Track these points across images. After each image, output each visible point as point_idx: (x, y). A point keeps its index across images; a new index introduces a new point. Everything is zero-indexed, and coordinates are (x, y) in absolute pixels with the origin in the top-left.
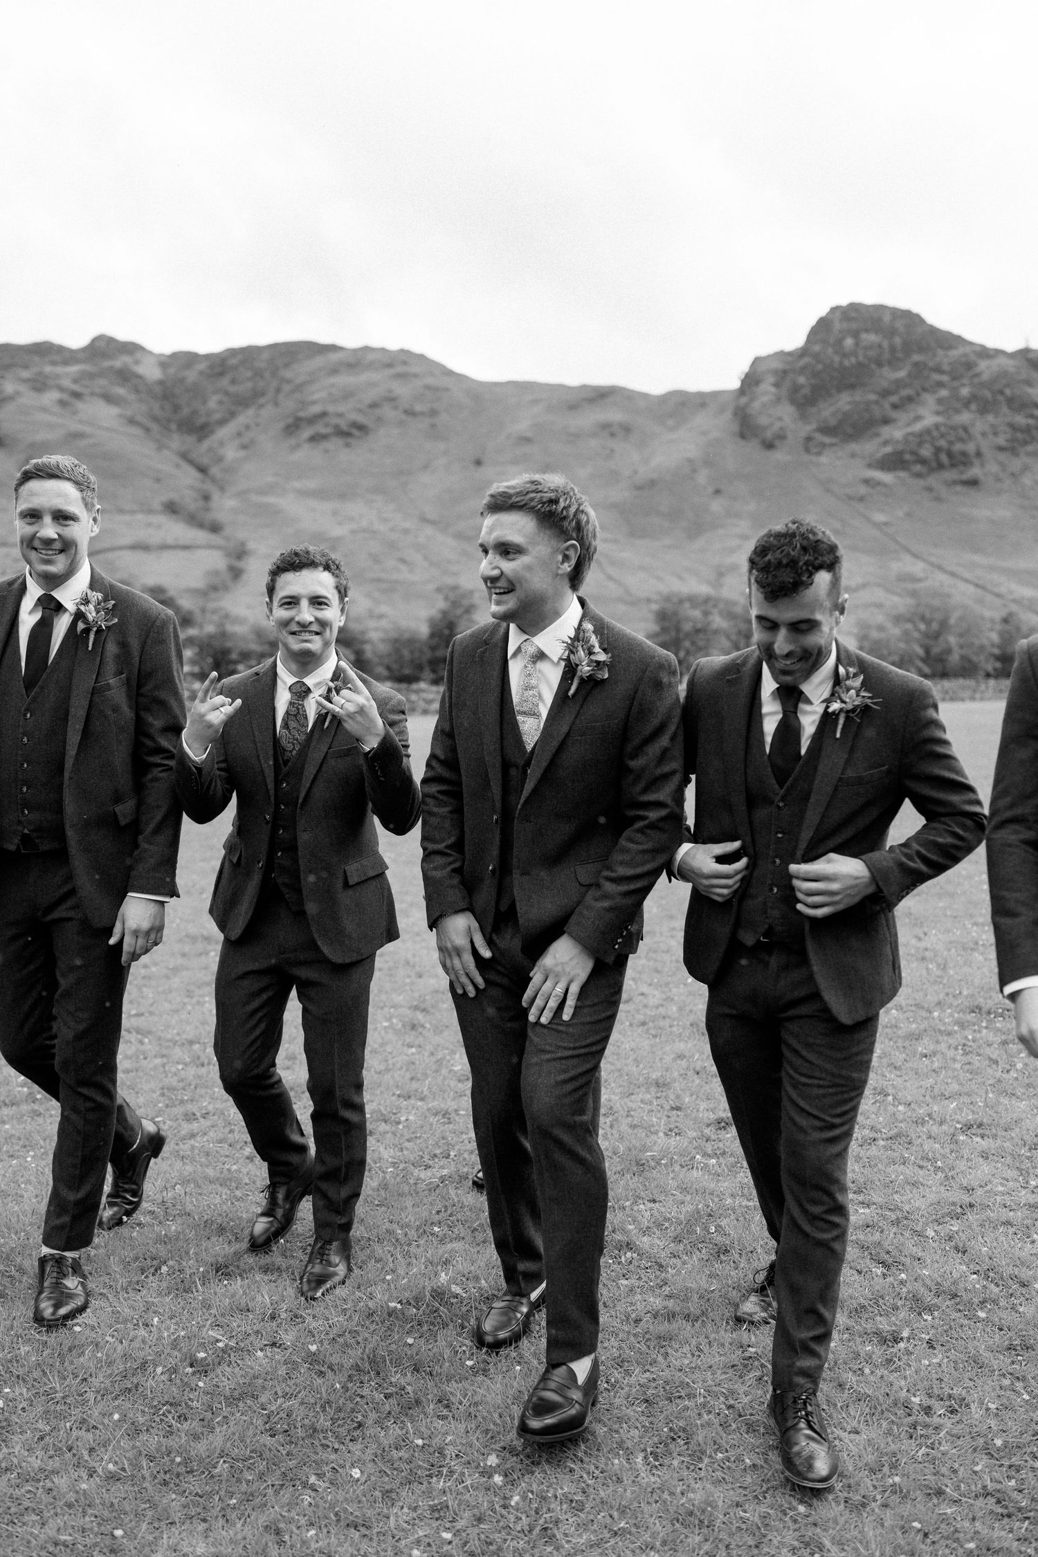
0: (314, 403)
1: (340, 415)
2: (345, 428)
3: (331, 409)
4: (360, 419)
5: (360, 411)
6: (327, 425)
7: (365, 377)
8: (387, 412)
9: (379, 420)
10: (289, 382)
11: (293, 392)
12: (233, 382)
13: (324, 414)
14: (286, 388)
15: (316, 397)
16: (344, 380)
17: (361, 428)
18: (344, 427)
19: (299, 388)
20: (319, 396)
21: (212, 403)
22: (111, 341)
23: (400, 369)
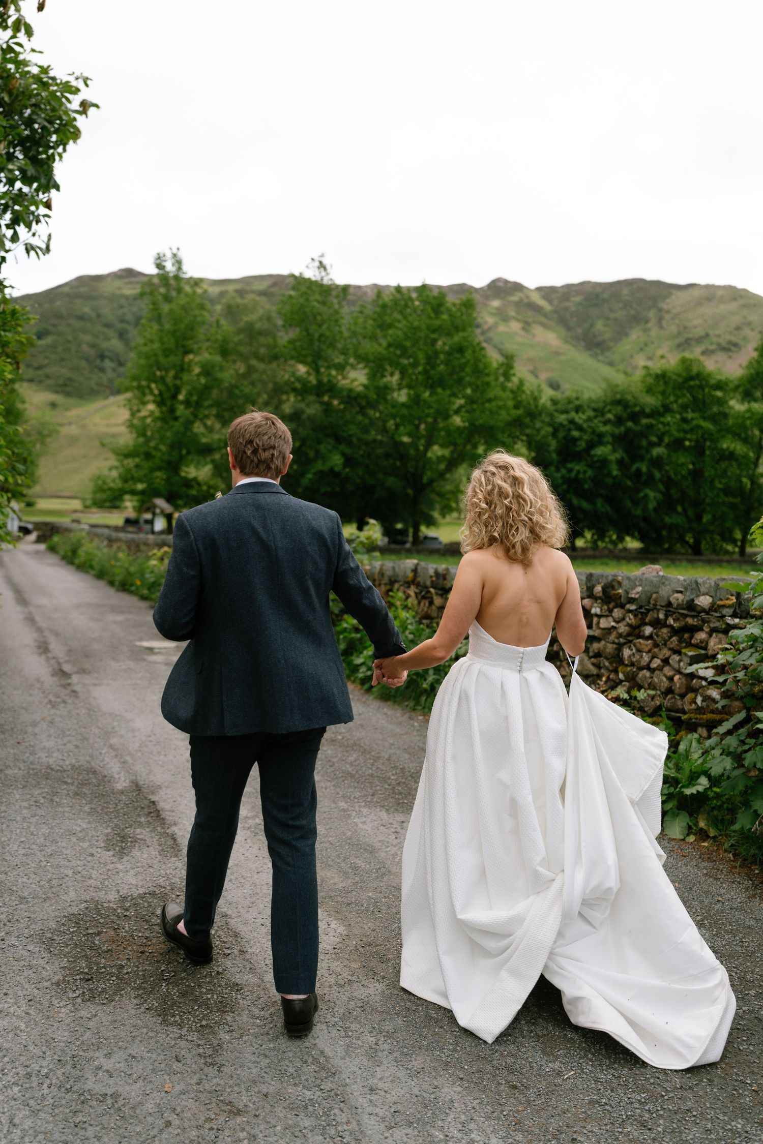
0: (695, 327)
1: (719, 336)
2: (726, 346)
3: (711, 332)
4: (733, 339)
5: (731, 333)
6: (712, 344)
7: (723, 308)
8: (747, 331)
9: (745, 339)
10: (668, 312)
11: (673, 319)
12: (611, 310)
13: (707, 335)
14: (667, 317)
15: (695, 323)
16: (708, 310)
17: (736, 345)
18: (724, 344)
19: (676, 316)
20: (697, 322)
21: (600, 326)
22: (506, 282)
23: (741, 302)
